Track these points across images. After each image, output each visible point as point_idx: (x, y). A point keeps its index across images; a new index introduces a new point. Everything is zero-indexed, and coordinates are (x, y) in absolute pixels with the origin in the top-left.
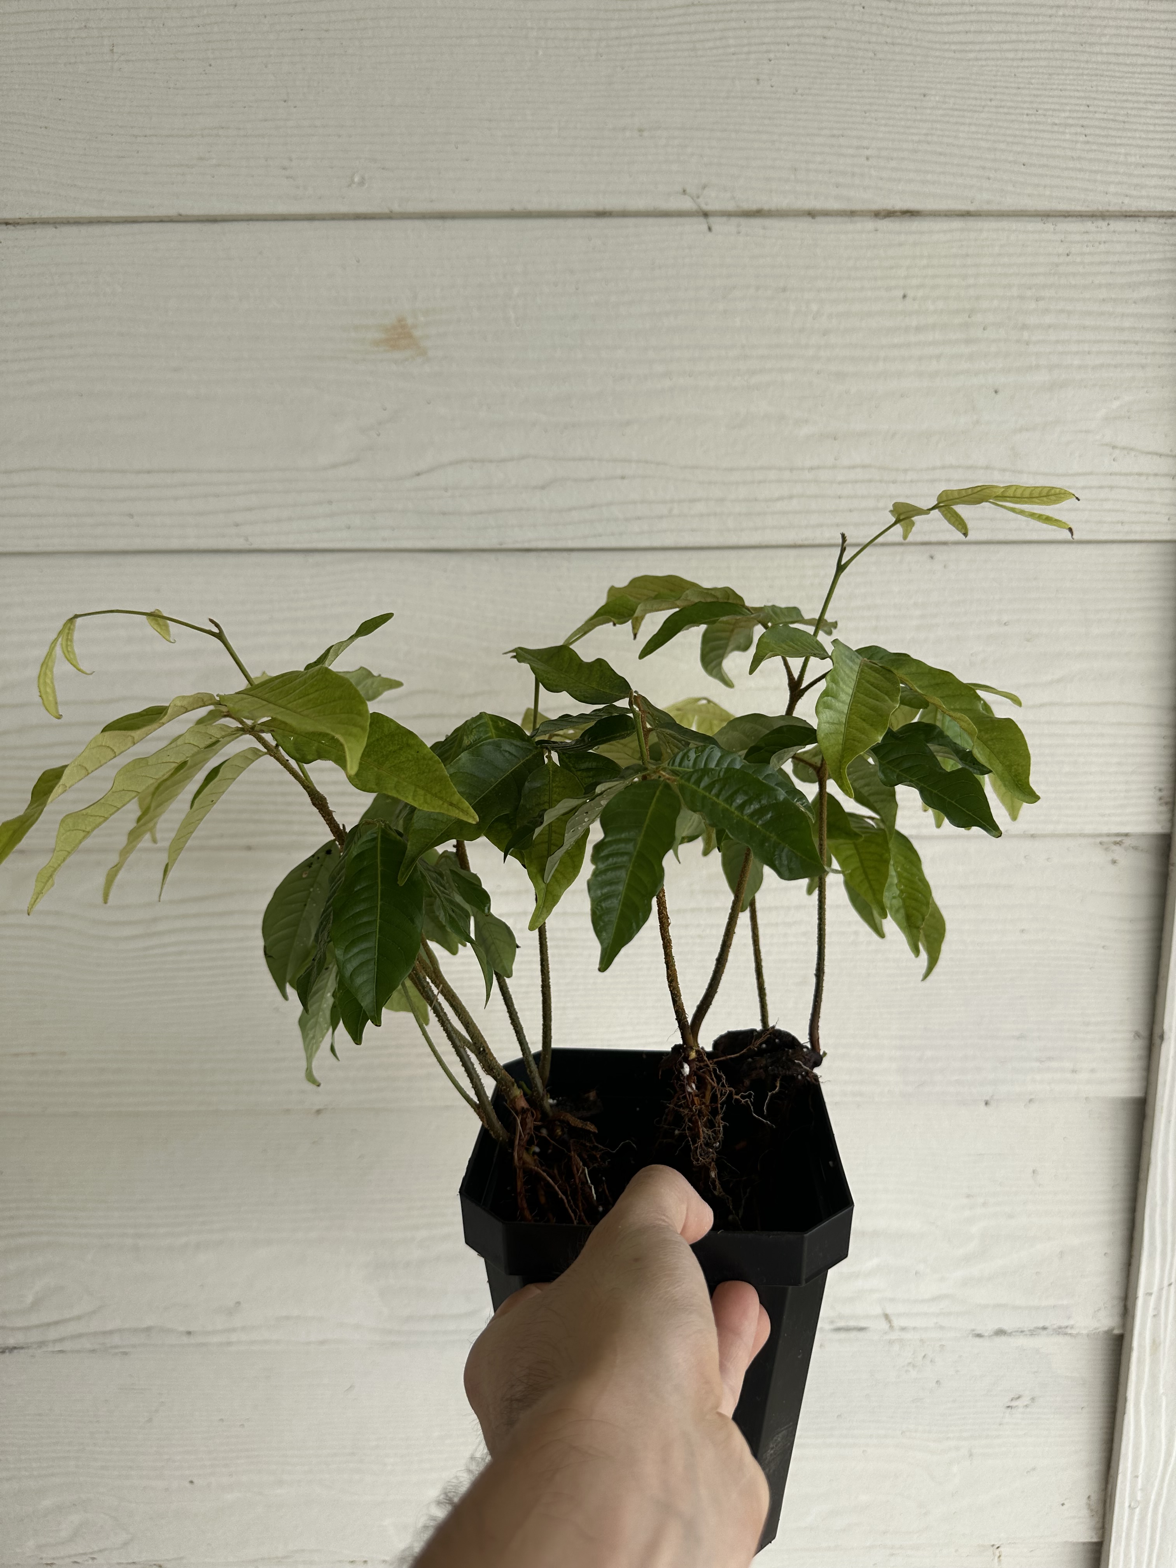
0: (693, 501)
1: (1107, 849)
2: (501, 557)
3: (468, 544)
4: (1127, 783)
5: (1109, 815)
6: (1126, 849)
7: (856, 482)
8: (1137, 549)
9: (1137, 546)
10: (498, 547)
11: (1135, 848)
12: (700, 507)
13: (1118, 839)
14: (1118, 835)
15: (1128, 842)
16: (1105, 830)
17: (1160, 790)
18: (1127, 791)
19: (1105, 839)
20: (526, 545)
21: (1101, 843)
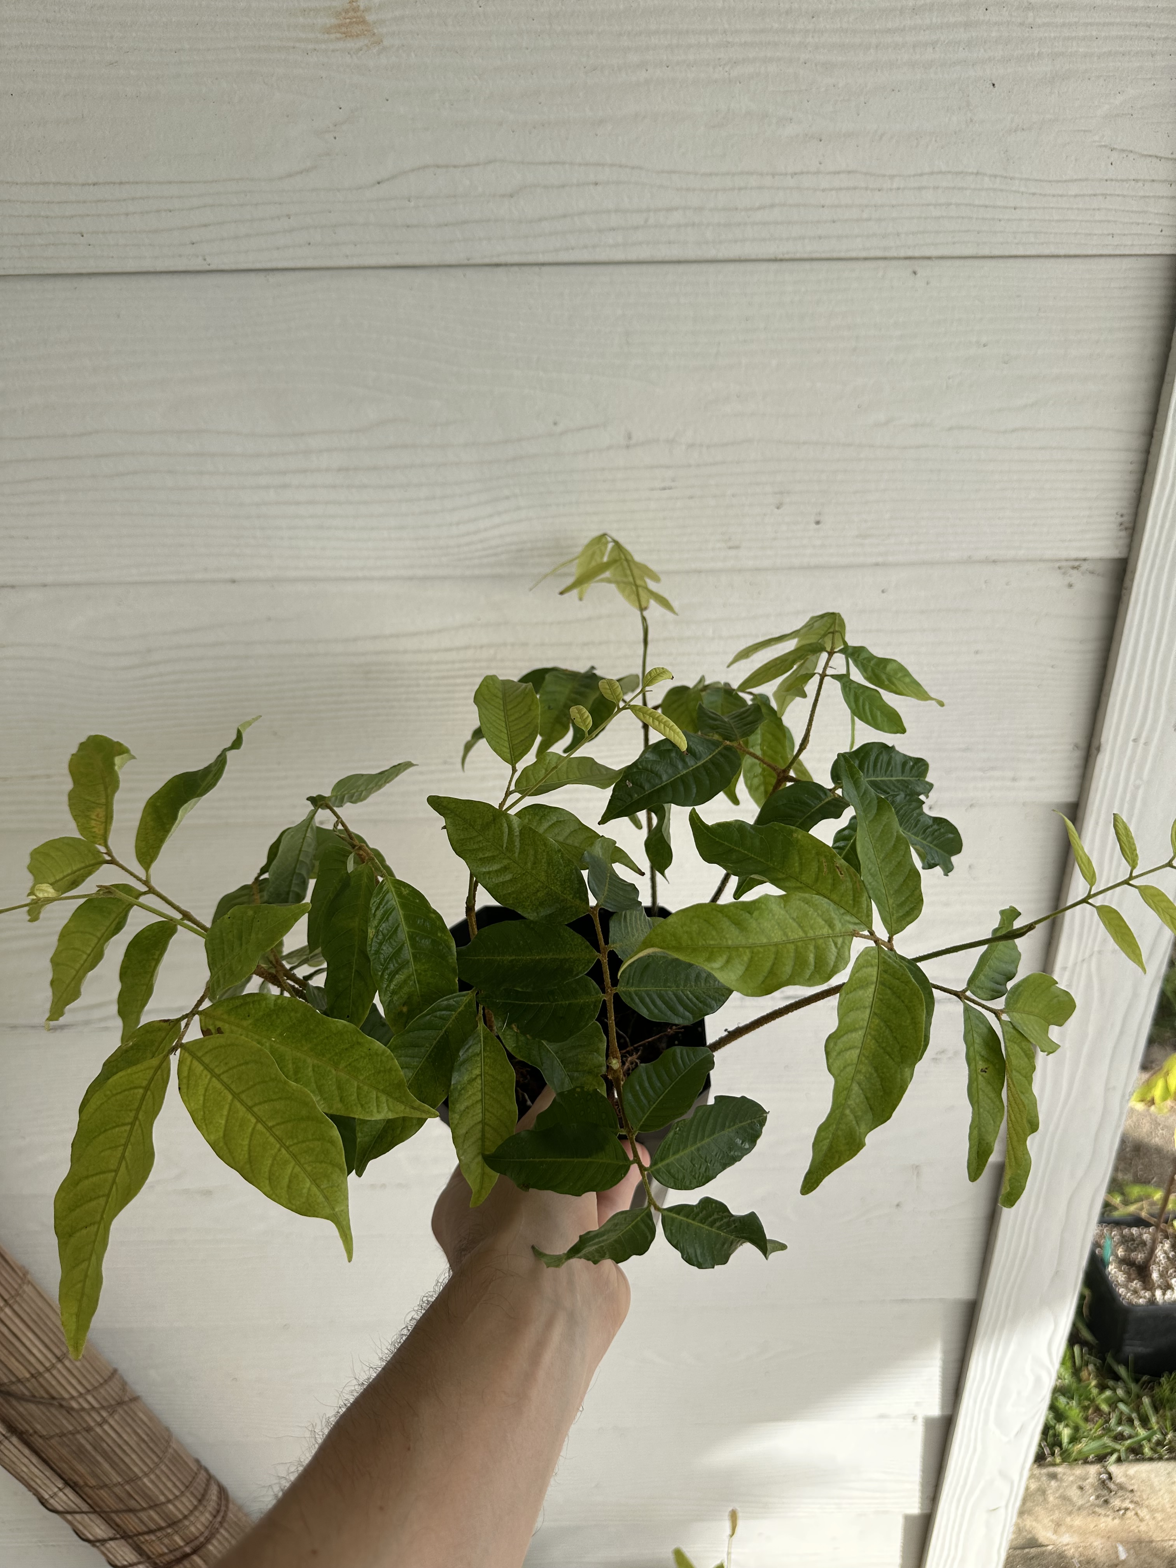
0: (670, 210)
1: (1064, 573)
2: (469, 272)
3: (435, 261)
4: (1090, 508)
5: (1070, 541)
6: (1083, 574)
7: (841, 189)
8: (1126, 263)
9: (1125, 261)
10: (466, 262)
11: (1092, 573)
12: (677, 217)
13: (1076, 564)
14: (1076, 560)
15: (1085, 566)
16: (1064, 554)
17: (1122, 516)
18: (1089, 517)
19: (1064, 564)
20: (495, 260)
21: (1059, 568)
